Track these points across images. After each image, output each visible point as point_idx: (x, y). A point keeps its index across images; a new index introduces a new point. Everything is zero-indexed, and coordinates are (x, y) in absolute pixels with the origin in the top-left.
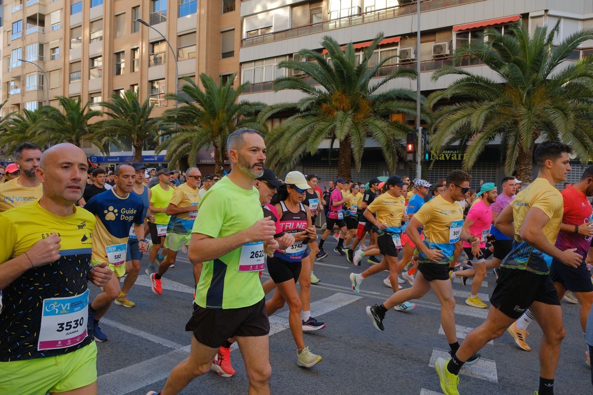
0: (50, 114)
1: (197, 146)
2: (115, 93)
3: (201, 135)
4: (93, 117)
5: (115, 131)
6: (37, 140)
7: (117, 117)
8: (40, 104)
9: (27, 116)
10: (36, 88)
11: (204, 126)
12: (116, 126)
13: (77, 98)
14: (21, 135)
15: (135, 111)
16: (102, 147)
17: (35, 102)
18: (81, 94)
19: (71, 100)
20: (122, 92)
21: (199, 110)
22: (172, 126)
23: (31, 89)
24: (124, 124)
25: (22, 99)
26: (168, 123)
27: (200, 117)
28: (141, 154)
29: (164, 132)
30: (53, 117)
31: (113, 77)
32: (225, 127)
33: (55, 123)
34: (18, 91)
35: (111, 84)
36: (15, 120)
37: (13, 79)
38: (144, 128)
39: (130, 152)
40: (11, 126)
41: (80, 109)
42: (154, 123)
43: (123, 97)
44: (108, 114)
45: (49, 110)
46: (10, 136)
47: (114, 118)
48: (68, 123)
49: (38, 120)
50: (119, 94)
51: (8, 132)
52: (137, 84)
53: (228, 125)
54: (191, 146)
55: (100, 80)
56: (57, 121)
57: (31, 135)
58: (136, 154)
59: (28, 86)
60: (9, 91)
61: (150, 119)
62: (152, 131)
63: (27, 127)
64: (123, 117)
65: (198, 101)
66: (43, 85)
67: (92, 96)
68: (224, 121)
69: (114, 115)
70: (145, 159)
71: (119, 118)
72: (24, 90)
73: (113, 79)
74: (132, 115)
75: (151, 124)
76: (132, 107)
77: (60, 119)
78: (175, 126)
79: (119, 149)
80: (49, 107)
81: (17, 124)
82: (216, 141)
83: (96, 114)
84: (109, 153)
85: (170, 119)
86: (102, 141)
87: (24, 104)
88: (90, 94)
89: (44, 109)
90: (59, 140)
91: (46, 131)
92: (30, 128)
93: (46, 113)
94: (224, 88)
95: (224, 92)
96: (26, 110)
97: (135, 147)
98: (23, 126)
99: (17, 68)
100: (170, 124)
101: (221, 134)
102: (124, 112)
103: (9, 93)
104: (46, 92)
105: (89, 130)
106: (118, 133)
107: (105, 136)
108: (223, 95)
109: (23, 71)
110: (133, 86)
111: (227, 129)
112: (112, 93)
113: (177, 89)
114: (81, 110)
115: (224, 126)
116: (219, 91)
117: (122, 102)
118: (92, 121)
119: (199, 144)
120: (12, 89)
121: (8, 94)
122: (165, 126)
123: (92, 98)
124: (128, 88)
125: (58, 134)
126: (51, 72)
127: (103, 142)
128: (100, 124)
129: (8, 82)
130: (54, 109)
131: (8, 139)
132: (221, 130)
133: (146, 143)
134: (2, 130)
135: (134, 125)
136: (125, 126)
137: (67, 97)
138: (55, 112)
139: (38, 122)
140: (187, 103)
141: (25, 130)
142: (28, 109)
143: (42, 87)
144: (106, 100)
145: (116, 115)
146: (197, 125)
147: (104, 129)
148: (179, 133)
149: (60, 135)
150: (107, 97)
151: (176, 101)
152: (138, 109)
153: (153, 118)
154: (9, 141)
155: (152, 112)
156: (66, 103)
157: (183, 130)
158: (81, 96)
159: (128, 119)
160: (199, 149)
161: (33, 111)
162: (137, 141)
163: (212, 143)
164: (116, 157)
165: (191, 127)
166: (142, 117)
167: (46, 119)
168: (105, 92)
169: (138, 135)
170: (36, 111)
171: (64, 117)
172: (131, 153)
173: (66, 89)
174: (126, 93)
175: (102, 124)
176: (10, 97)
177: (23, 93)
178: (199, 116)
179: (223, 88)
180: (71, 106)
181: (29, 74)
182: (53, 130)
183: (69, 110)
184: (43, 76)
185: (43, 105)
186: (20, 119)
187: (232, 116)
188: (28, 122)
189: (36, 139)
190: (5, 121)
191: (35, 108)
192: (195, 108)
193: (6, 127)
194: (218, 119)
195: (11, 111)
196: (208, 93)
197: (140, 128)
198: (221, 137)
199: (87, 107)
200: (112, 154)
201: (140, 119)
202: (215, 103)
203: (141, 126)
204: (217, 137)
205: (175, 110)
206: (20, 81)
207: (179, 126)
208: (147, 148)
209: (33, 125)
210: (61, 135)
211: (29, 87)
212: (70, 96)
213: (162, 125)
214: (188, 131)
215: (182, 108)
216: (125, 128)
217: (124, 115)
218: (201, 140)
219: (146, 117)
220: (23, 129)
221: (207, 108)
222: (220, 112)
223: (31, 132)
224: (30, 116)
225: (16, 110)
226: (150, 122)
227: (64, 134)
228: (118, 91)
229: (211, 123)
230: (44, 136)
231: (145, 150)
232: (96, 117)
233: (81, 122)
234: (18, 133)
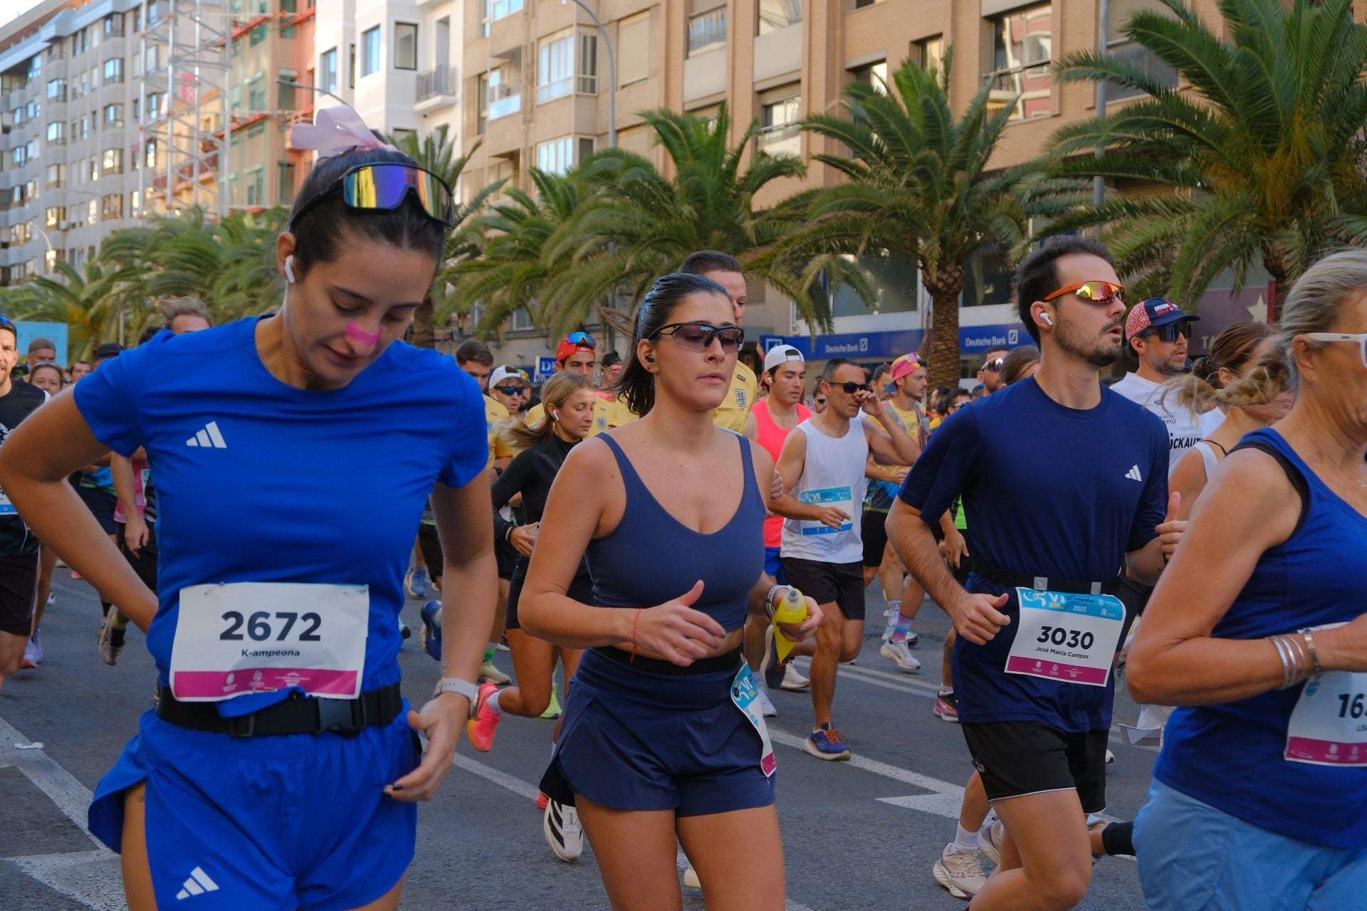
0: (621, 182)
1: (1196, 275)
2: (852, 78)
3: (1209, 225)
4: (773, 181)
5: (857, 227)
6: (577, 280)
7: (863, 172)
8: (585, 145)
9: (543, 193)
10: (570, 88)
11: (1224, 184)
12: (859, 207)
13: (713, 113)
14: (523, 267)
15: (934, 143)
16: (804, 295)
17: (570, 142)
18: (728, 95)
19: (694, 120)
20: (881, 70)
21: (1203, 115)
22: (1084, 196)
23: (557, 92)
24: (892, 201)
25: (527, 133)
26: (1065, 182)
27: (1209, 146)
28: (956, 318)
29: (1045, 223)
30: (631, 190)
31: (843, 15)
32: (1323, 186)
33: (638, 212)
34: (514, 104)
35: (836, 44)
36: (504, 211)
37: (497, 62)
38: (966, 212)
39: (910, 314)
40: (492, 233)
41: (724, 152)
42: (1006, 188)
43: (883, 91)
44: (828, 160)
45: (618, 164)
46: (490, 272)
47: (853, 177)
48: (687, 209)
49: (583, 206)
50: (868, 78)
51: (481, 259)
52: (937, 36)
53: (1333, 174)
54: (1168, 272)
55: (797, 34)
56: (646, 205)
57: (555, 262)
58: (936, 321)
59: (544, 81)
60: (485, 108)
61: (992, 174)
62: (1000, 221)
63: (544, 235)
64: (887, 173)
65: (1198, 77)
66: (593, 73)
67: (769, 99)
68: (1317, 156)
69: (853, 167)
70: (970, 343)
71: (871, 176)
72: (532, 101)
73: (843, 25)
74: (922, 161)
75: (994, 193)
76: (919, 130)
77: (654, 197)
78: (1095, 196)
79: (867, 303)
80: (616, 153)
81: (512, 224)
82: (1278, 245)
83: (785, 167)
84: (829, 322)
85: (1074, 169)
86: (806, 271)
87: (532, 151)
88: (761, 92)
89: (598, 165)
90: (652, 274)
91: (606, 244)
92: (555, 236)
93: (607, 176)
94: (1316, 11)
95: (1314, 29)
96: (540, 173)
97: (932, 289)
98: (529, 233)
99: (509, 19)
100: (1073, 190)
101: (1300, 217)
102: (892, 150)
103: (484, 114)
104: (605, 99)
105: (757, 231)
106: (866, 234)
107: (819, 251)
108: (1312, 44)
109: (528, 27)
110: (921, 44)
111: (1330, 192)
112: (841, 80)
113: (1102, 36)
114: (728, 157)
115: (1318, 181)
116: (1293, 25)
117: (882, 111)
118: (769, 196)
119: (1204, 263)
120: (493, 100)
121: (481, 119)
122: (1053, 200)
123: (768, 108)
124: (903, 52)
125: (647, 255)
126: (622, 24)
127: (810, 278)
128: (797, 207)
129: (480, 76)
130: (634, 162)
131: (482, 284)
132: (1301, 197)
133: (977, 273)
134: (462, 252)
135: (931, 201)
136: (893, 208)
137: (677, 110)
138: (637, 170)
139: (584, 213)
140: (1151, 89)
141: (537, 248)
142: (544, 168)
143: (593, 82)
144: (820, 108)
145: (862, 163)
146: (1193, 184)
147: (811, 225)
148: (1118, 224)
149: (653, 259)
150: (823, 97)
151: (1101, 85)
152: (944, 136)
153: (1001, 171)
154: (486, 288)
155: (999, 143)
156: (674, 133)
157: (1132, 210)
158: (729, 102)
159: (904, 179)
160: (1201, 286)
161: (561, 172)
162: (941, 267)
163: (1258, 259)
164: (854, 338)
165: (1165, 195)
166: (961, 166)
167: (608, 200)
168: (814, 79)
169: (943, 242)
170: (571, 174)
171: (667, 188)
172: (914, 320)
173: (674, 82)
174: (896, 76)
175: (806, 205)
176: (487, 129)
177: (529, 112)
178: (1201, 142)
179: (1309, 14)
180: (691, 145)
181: (549, 39)
182: (631, 238)
183: (685, 158)
184: (594, 40)
185: (597, 147)
186: (518, 206)
187: (1350, 132)
188: (547, 214)
189: (574, 277)
190: (472, 216)
191: (570, 162)
192: (1186, 112)
193: (474, 239)
194: (1288, 150)
195: (492, 180)
196: (1245, 39)
197: (953, 212)
198: (1302, 229)
199: (749, 144)
200: (843, 325)
201: (951, 175)
202: (1273, 83)
203: (957, 201)
204: (1282, 231)
205: (1096, 125)
206: (518, 66)
207: (1112, 195)
208: (980, 297)
209: (566, 225)
210: (660, 256)
211: (550, 85)
212: (688, 107)
213: (1042, 194)
214: (1156, 212)
215: (1127, 112)
216: (895, 215)
217: (889, 165)
218: (1209, 246)
219: (974, 165)
220: (530, 244)
221: (1236, 105)
222: (1298, 119)
223: (558, 250)
224: (555, 194)
225: (507, 172)
226: (989, 184)
227: (670, 254)
228: (862, 71)
229: (1257, 168)
230: (602, 265)
231: (970, 301)
232: (781, 180)
233: (730, 204)
234: (515, 259)
